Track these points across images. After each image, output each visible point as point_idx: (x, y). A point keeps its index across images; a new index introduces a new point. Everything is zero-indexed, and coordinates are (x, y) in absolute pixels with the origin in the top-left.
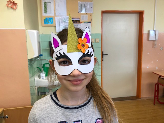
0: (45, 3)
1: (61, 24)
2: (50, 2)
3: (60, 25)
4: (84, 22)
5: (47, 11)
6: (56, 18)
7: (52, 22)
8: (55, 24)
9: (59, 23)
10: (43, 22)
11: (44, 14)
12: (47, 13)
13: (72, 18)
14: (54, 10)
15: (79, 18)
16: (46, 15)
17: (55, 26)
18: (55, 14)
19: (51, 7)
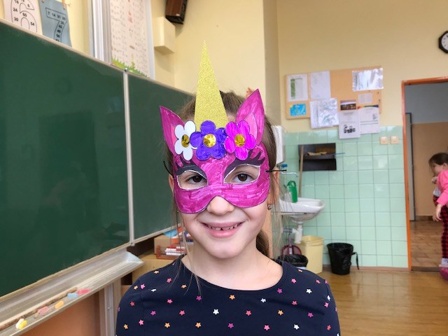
0: (293, 80)
1: (321, 114)
2: (301, 79)
3: (317, 116)
4: (366, 107)
5: (296, 93)
6: (312, 104)
7: (305, 111)
8: (310, 115)
9: (317, 111)
10: (289, 113)
11: (290, 99)
12: (296, 96)
13: (341, 102)
14: (309, 91)
15: (355, 101)
16: (294, 100)
17: (309, 118)
18: (309, 97)
19: (302, 86)
